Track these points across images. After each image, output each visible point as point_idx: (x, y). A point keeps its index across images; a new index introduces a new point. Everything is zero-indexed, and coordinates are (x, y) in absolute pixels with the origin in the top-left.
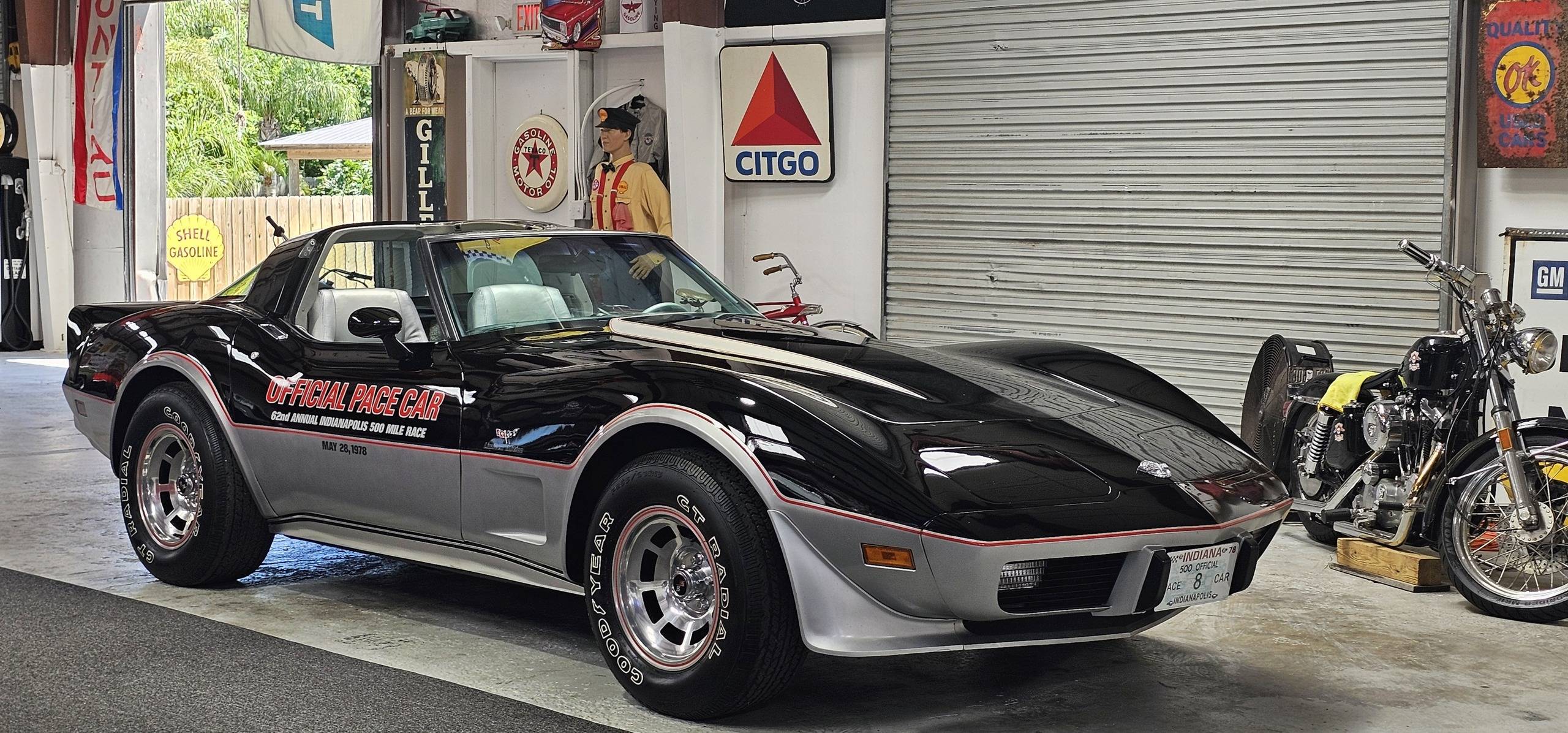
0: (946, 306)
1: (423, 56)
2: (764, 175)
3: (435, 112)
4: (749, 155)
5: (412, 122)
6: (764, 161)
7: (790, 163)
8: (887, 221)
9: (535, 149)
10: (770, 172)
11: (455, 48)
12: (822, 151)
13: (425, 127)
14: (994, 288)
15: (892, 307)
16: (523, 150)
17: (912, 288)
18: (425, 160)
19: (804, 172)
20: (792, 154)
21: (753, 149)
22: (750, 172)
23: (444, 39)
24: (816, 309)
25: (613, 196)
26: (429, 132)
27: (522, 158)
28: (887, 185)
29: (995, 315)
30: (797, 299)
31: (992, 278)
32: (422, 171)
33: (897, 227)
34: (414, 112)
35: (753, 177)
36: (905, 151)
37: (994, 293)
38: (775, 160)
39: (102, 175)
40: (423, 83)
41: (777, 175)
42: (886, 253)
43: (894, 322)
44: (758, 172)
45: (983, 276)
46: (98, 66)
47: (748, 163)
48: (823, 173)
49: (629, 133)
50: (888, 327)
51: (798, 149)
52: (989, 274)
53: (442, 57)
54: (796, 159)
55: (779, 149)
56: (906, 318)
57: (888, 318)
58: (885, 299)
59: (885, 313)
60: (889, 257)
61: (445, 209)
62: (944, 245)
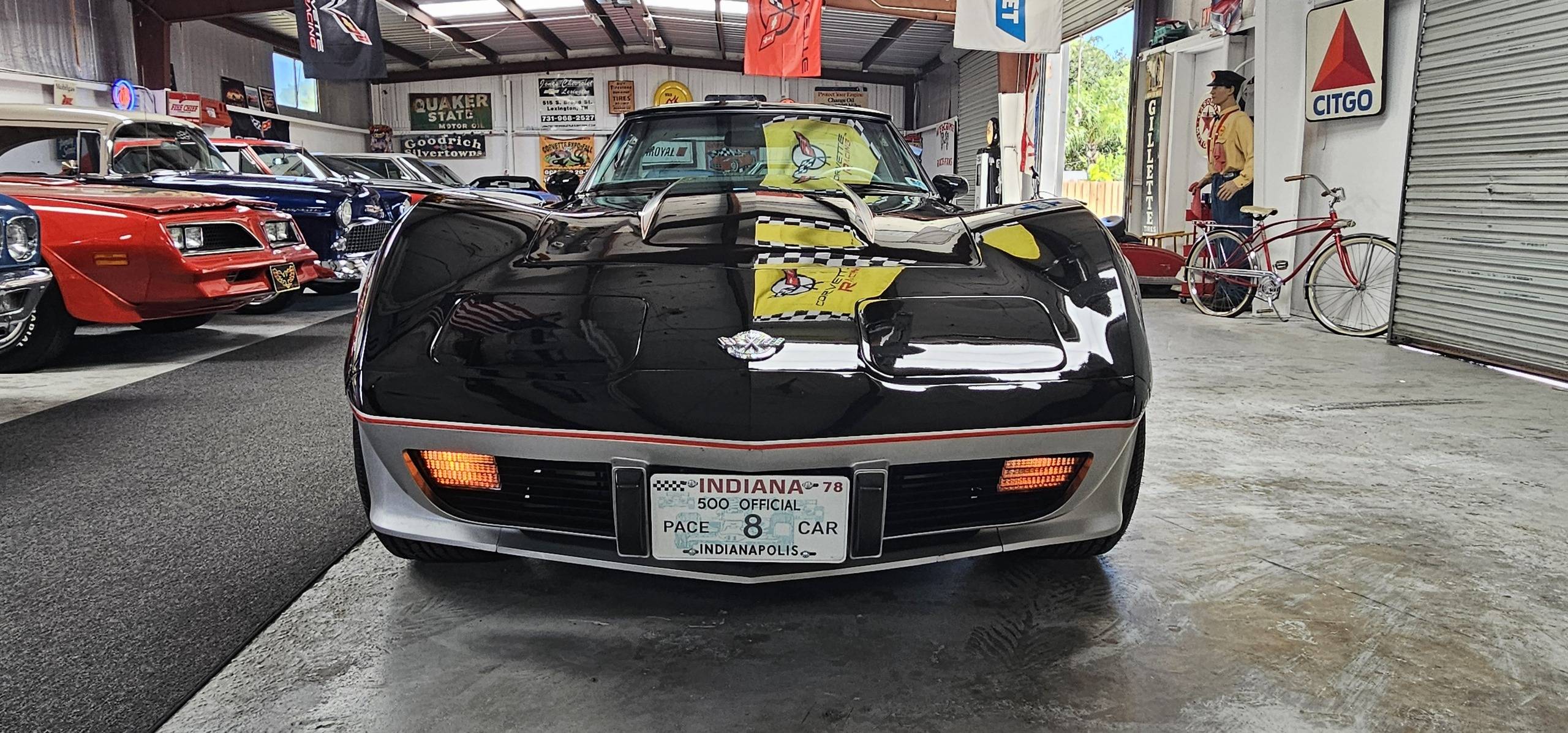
0: (1450, 219)
1: (1155, 55)
2: (1333, 115)
3: (1158, 94)
4: (1322, 98)
5: (1147, 102)
6: (1333, 101)
7: (1352, 102)
8: (1411, 143)
9: (1208, 114)
10: (1337, 111)
11: (1170, 47)
12: (1376, 88)
13: (1153, 106)
14: (1492, 201)
15: (1409, 221)
16: (1202, 115)
17: (1426, 203)
18: (1151, 129)
19: (1362, 108)
20: (1352, 94)
21: (1325, 93)
22: (1322, 113)
23: (1165, 43)
24: (1350, 224)
25: (1216, 137)
26: (1154, 108)
27: (1201, 121)
28: (1413, 110)
29: (1490, 226)
30: (1333, 215)
31: (1490, 190)
32: (1150, 135)
33: (1418, 149)
34: (1149, 96)
35: (1325, 116)
36: (1430, 78)
37: (1492, 205)
38: (1341, 100)
39: (1030, 155)
40: (1154, 76)
41: (1342, 113)
42: (1407, 170)
43: (1409, 235)
44: (1328, 112)
45: (1484, 189)
46: (1032, 91)
47: (1322, 105)
48: (1376, 108)
49: (1233, 89)
50: (1404, 238)
51: (1357, 89)
52: (1488, 187)
53: (1163, 55)
54: (1356, 97)
55: (1344, 90)
56: (1418, 230)
57: (1405, 231)
58: (1403, 214)
59: (1402, 226)
60: (1410, 176)
61: (1158, 160)
62: (1454, 162)
